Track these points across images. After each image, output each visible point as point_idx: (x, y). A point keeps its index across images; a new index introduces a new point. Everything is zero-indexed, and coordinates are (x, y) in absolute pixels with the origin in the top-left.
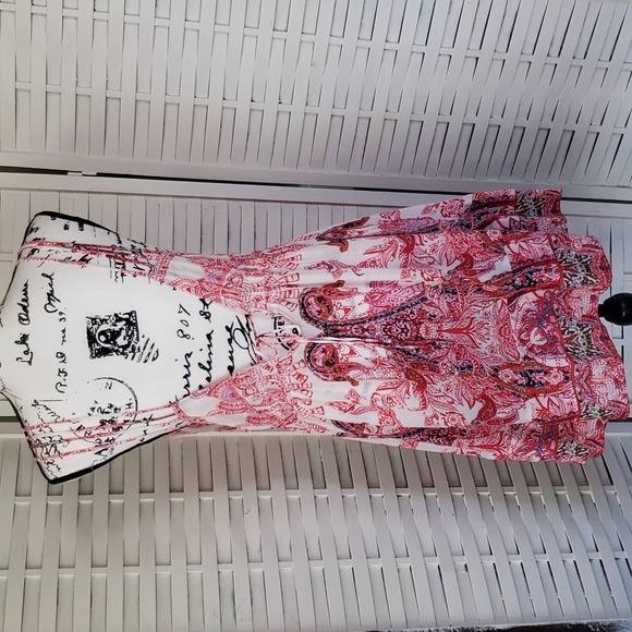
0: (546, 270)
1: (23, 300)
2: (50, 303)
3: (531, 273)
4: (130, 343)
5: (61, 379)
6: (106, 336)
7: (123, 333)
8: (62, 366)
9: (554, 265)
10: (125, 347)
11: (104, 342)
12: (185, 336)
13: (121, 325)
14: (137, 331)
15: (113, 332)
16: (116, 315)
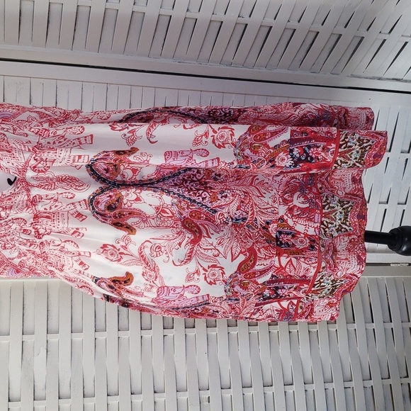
0: (323, 149)
3: (309, 147)
9: (334, 145)
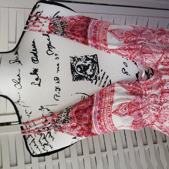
1: (33, 50)
2: (50, 50)
4: (94, 74)
5: (57, 93)
6: (81, 68)
7: (90, 67)
8: (57, 85)
10: (91, 76)
11: (80, 72)
12: (126, 73)
13: (89, 62)
14: (98, 67)
15: (84, 66)
16: (86, 56)
